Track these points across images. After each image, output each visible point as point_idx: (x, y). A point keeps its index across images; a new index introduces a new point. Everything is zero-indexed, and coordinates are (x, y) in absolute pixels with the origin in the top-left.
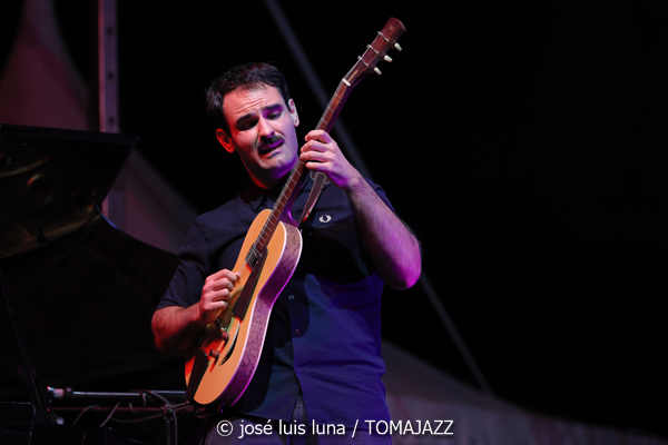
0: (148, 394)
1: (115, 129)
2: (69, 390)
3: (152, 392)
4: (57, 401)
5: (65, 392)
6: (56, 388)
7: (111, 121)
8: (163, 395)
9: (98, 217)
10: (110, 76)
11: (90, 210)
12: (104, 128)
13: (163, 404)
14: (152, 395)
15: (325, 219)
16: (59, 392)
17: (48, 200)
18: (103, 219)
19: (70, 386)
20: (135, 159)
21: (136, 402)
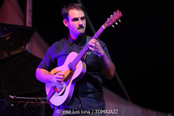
0: (37, 98)
1: (30, 26)
2: (15, 97)
3: (38, 98)
4: (12, 99)
5: (14, 97)
6: (12, 96)
7: (29, 23)
8: (41, 99)
9: (25, 49)
10: (30, 11)
11: (23, 47)
12: (28, 25)
13: (41, 101)
14: (38, 99)
15: (89, 53)
16: (12, 97)
17: (12, 44)
18: (26, 50)
19: (15, 95)
20: (36, 34)
21: (34, 100)
